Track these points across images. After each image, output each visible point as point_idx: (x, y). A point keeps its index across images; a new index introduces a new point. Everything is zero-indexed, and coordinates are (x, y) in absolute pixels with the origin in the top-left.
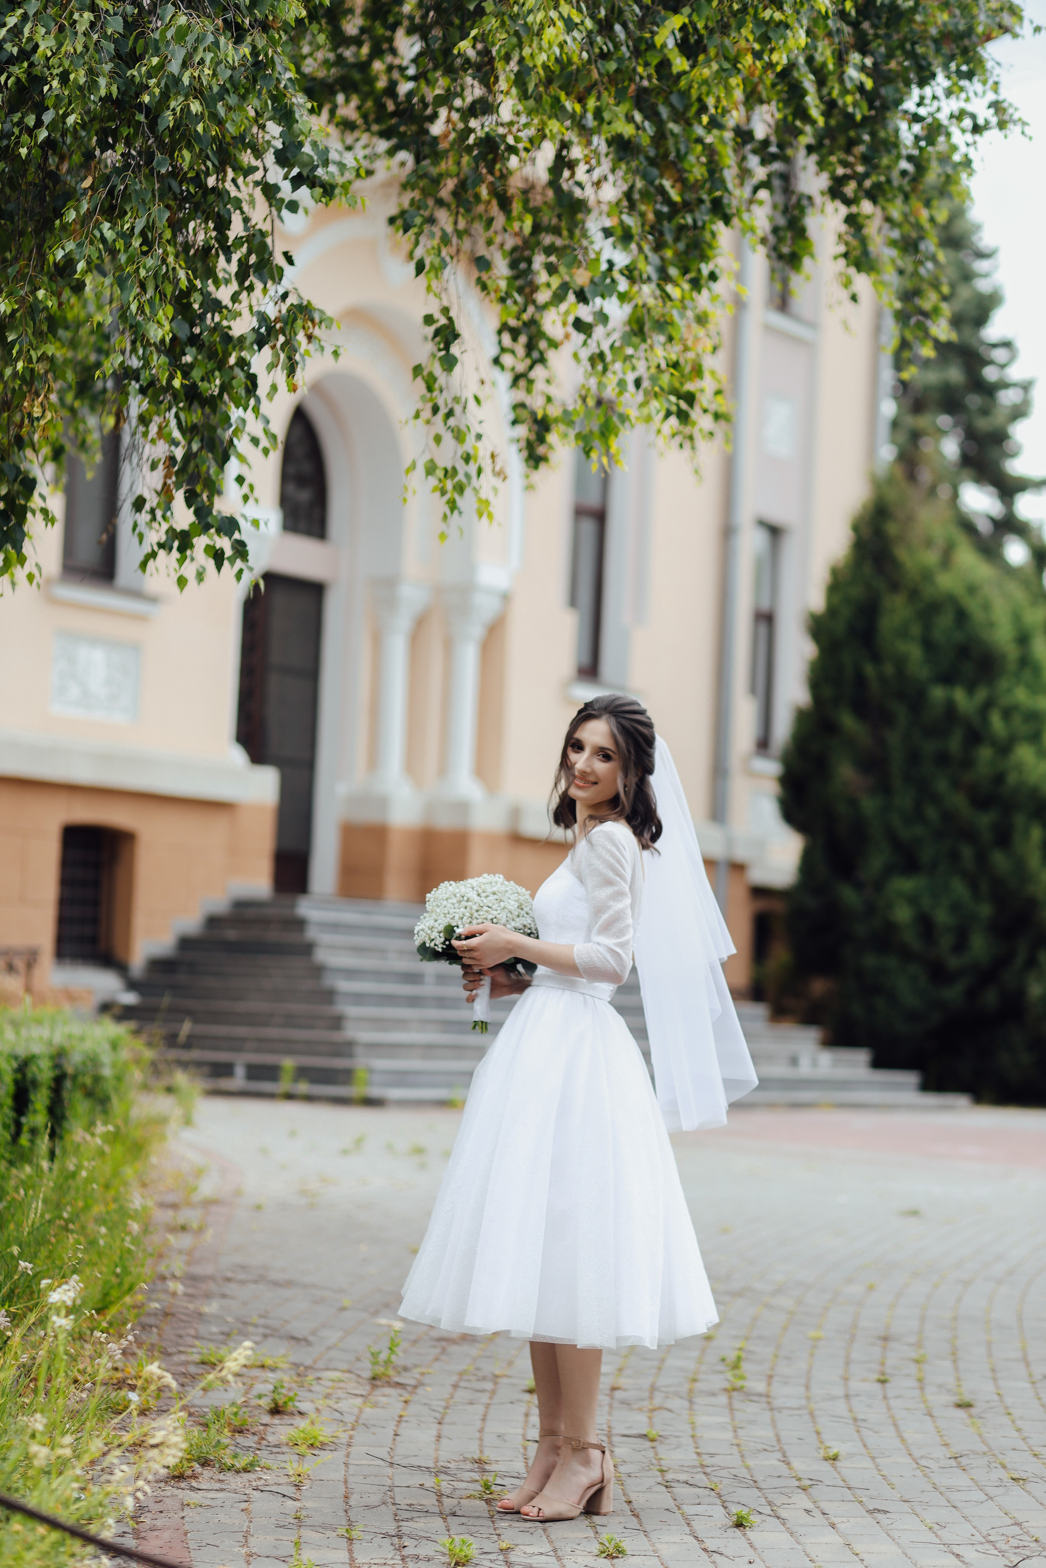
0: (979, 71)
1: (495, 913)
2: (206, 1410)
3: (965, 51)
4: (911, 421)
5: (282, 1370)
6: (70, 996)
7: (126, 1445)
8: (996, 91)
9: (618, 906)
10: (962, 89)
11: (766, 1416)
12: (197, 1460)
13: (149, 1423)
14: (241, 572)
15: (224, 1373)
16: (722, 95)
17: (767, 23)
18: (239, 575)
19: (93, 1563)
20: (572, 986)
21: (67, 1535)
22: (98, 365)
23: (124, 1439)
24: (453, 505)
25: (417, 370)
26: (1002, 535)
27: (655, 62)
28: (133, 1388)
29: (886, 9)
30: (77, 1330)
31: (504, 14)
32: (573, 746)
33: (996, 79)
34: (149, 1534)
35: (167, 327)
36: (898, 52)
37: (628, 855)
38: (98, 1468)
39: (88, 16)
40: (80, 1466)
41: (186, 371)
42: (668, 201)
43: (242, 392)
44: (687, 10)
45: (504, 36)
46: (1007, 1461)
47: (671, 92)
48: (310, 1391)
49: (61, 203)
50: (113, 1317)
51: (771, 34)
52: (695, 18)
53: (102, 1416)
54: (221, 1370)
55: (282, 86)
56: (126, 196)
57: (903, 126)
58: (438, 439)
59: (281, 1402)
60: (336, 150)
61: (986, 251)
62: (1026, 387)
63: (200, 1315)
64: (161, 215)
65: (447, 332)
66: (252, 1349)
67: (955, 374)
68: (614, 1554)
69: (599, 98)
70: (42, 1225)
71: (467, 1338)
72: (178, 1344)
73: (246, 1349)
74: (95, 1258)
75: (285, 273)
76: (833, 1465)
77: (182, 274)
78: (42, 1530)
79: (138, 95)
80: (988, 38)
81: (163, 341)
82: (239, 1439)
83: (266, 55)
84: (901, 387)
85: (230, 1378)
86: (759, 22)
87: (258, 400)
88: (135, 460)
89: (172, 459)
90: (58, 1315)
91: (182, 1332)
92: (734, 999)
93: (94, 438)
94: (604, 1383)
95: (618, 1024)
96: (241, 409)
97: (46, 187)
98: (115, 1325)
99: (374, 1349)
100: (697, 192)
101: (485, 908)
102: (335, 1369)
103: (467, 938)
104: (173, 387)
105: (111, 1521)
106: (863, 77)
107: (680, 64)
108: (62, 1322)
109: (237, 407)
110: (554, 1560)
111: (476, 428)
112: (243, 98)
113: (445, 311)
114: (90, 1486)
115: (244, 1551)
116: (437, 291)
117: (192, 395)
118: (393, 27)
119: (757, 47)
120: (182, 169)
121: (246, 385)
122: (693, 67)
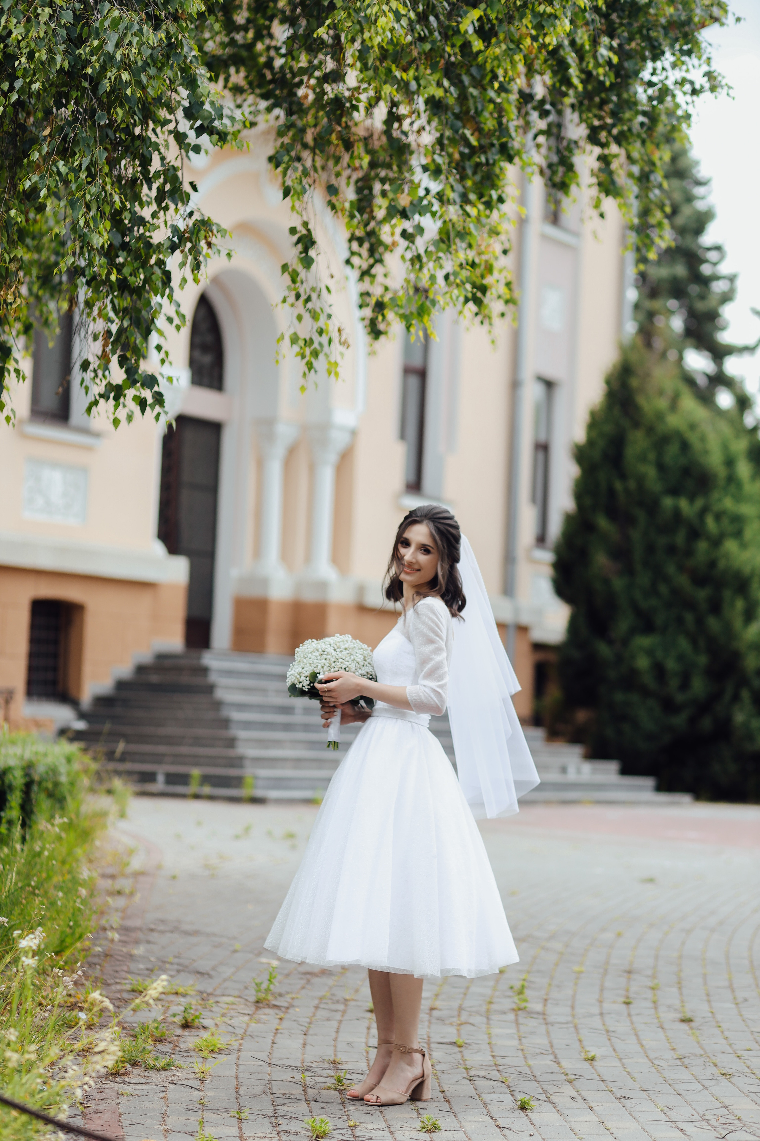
0: (695, 50)
1: (347, 663)
2: (135, 1025)
3: (685, 35)
4: (649, 304)
5: (191, 996)
6: (37, 724)
7: (77, 1050)
8: (709, 64)
9: (438, 658)
10: (683, 63)
11: (543, 1028)
12: (129, 1062)
13: (94, 1035)
14: (159, 415)
15: (147, 999)
16: (509, 67)
17: (542, 15)
18: (157, 417)
19: (53, 1137)
20: (403, 716)
21: (33, 1118)
22: (56, 264)
23: (75, 1046)
24: (310, 366)
25: (285, 267)
26: (714, 387)
27: (459, 43)
28: (81, 1009)
29: (628, 5)
30: (41, 967)
31: (350, 8)
32: (402, 543)
33: (709, 56)
34: (94, 1116)
35: (106, 237)
36: (638, 36)
37: (444, 621)
38: (57, 1067)
39: (48, 10)
40: (43, 1066)
41: (120, 268)
42: (468, 144)
43: (160, 284)
44: (483, 6)
45: (350, 24)
46: (717, 1061)
47: (471, 66)
48: (211, 1011)
49: (28, 147)
50: (68, 957)
51: (544, 23)
52: (489, 12)
53: (60, 1030)
54: (144, 997)
55: (189, 61)
56: (76, 141)
57: (640, 90)
58: (300, 318)
59: (189, 1019)
60: (228, 108)
61: (702, 180)
62: (732, 279)
63: (131, 956)
64: (101, 156)
65: (306, 240)
66: (167, 980)
67: (680, 270)
68: (431, 1129)
69: (417, 70)
70: (16, 890)
71: (325, 972)
72: (115, 977)
73: (163, 981)
74: (54, 915)
75: (191, 197)
76: (591, 1065)
77: (116, 198)
78: (14, 1113)
79: (84, 67)
80: (703, 26)
81: (103, 246)
82: (160, 1046)
83: (177, 38)
84: (641, 279)
85: (151, 1002)
86: (536, 15)
87: (172, 290)
88: (83, 333)
89: (109, 333)
90: (27, 957)
91: (118, 969)
92: (522, 725)
93: (54, 317)
94: (425, 1005)
95: (435, 743)
96: (159, 296)
97: (17, 135)
98: (69, 963)
99: (258, 981)
100: (489, 138)
101: (340, 660)
102: (229, 995)
103: (327, 682)
104: (110, 280)
105: (65, 1107)
106: (611, 54)
107: (478, 45)
108: (29, 962)
109: (156, 295)
110: (388, 1134)
111: (328, 310)
112: (160, 69)
113: (305, 224)
114: (50, 1081)
115: (162, 1128)
116: (299, 210)
117: (123, 286)
118: (271, 19)
119: (534, 32)
120: (116, 121)
121: (162, 279)
122: (487, 47)
